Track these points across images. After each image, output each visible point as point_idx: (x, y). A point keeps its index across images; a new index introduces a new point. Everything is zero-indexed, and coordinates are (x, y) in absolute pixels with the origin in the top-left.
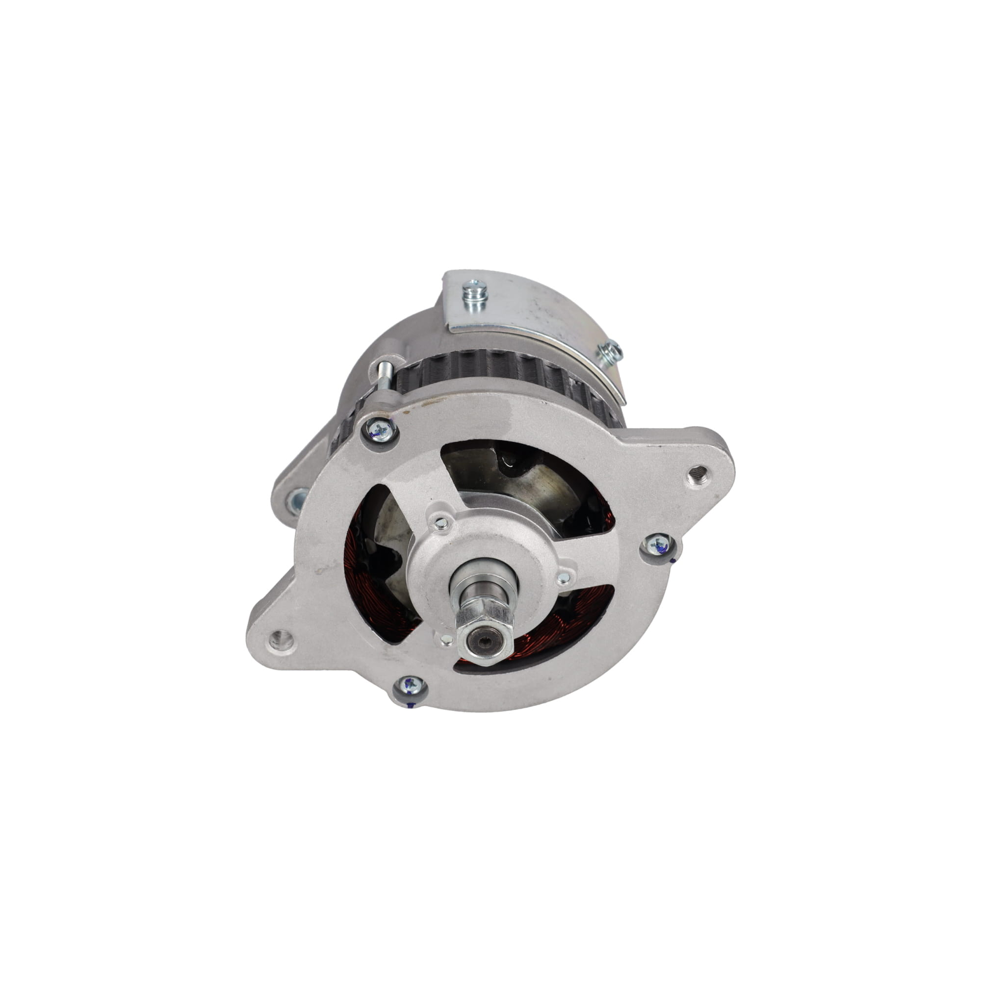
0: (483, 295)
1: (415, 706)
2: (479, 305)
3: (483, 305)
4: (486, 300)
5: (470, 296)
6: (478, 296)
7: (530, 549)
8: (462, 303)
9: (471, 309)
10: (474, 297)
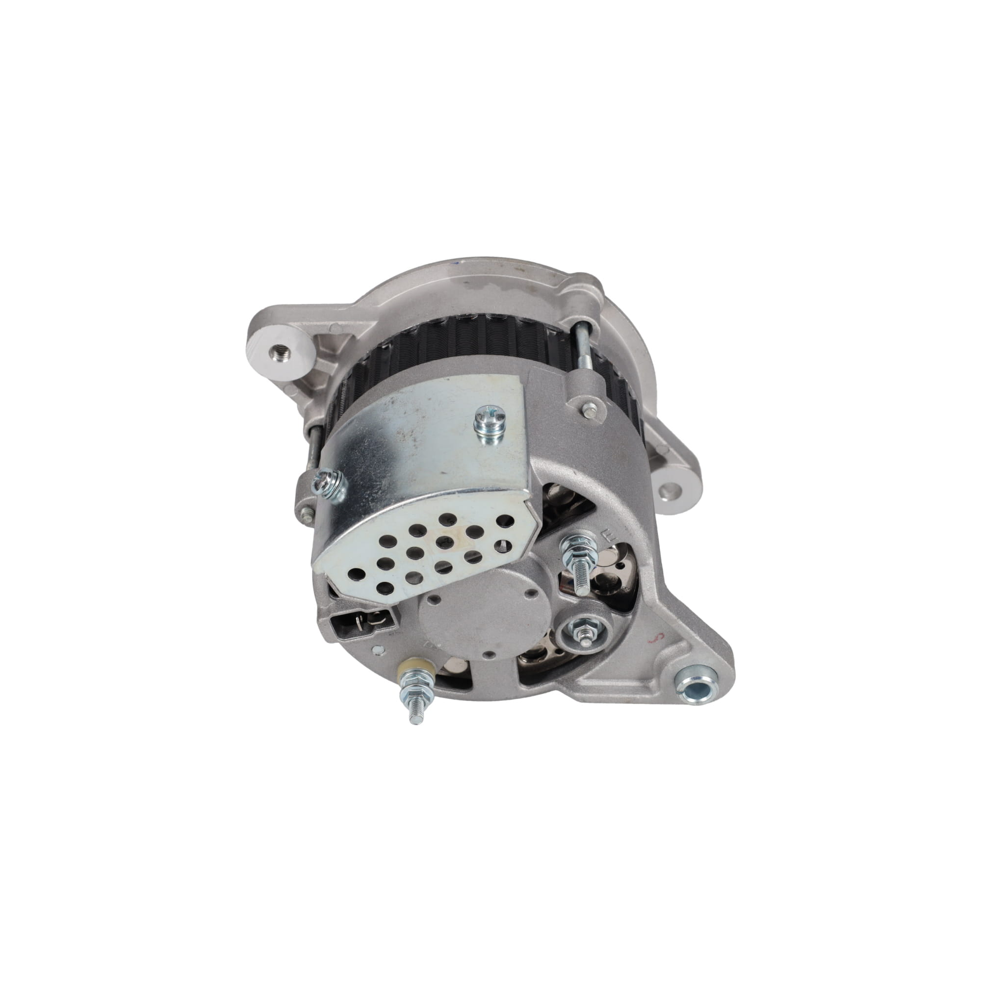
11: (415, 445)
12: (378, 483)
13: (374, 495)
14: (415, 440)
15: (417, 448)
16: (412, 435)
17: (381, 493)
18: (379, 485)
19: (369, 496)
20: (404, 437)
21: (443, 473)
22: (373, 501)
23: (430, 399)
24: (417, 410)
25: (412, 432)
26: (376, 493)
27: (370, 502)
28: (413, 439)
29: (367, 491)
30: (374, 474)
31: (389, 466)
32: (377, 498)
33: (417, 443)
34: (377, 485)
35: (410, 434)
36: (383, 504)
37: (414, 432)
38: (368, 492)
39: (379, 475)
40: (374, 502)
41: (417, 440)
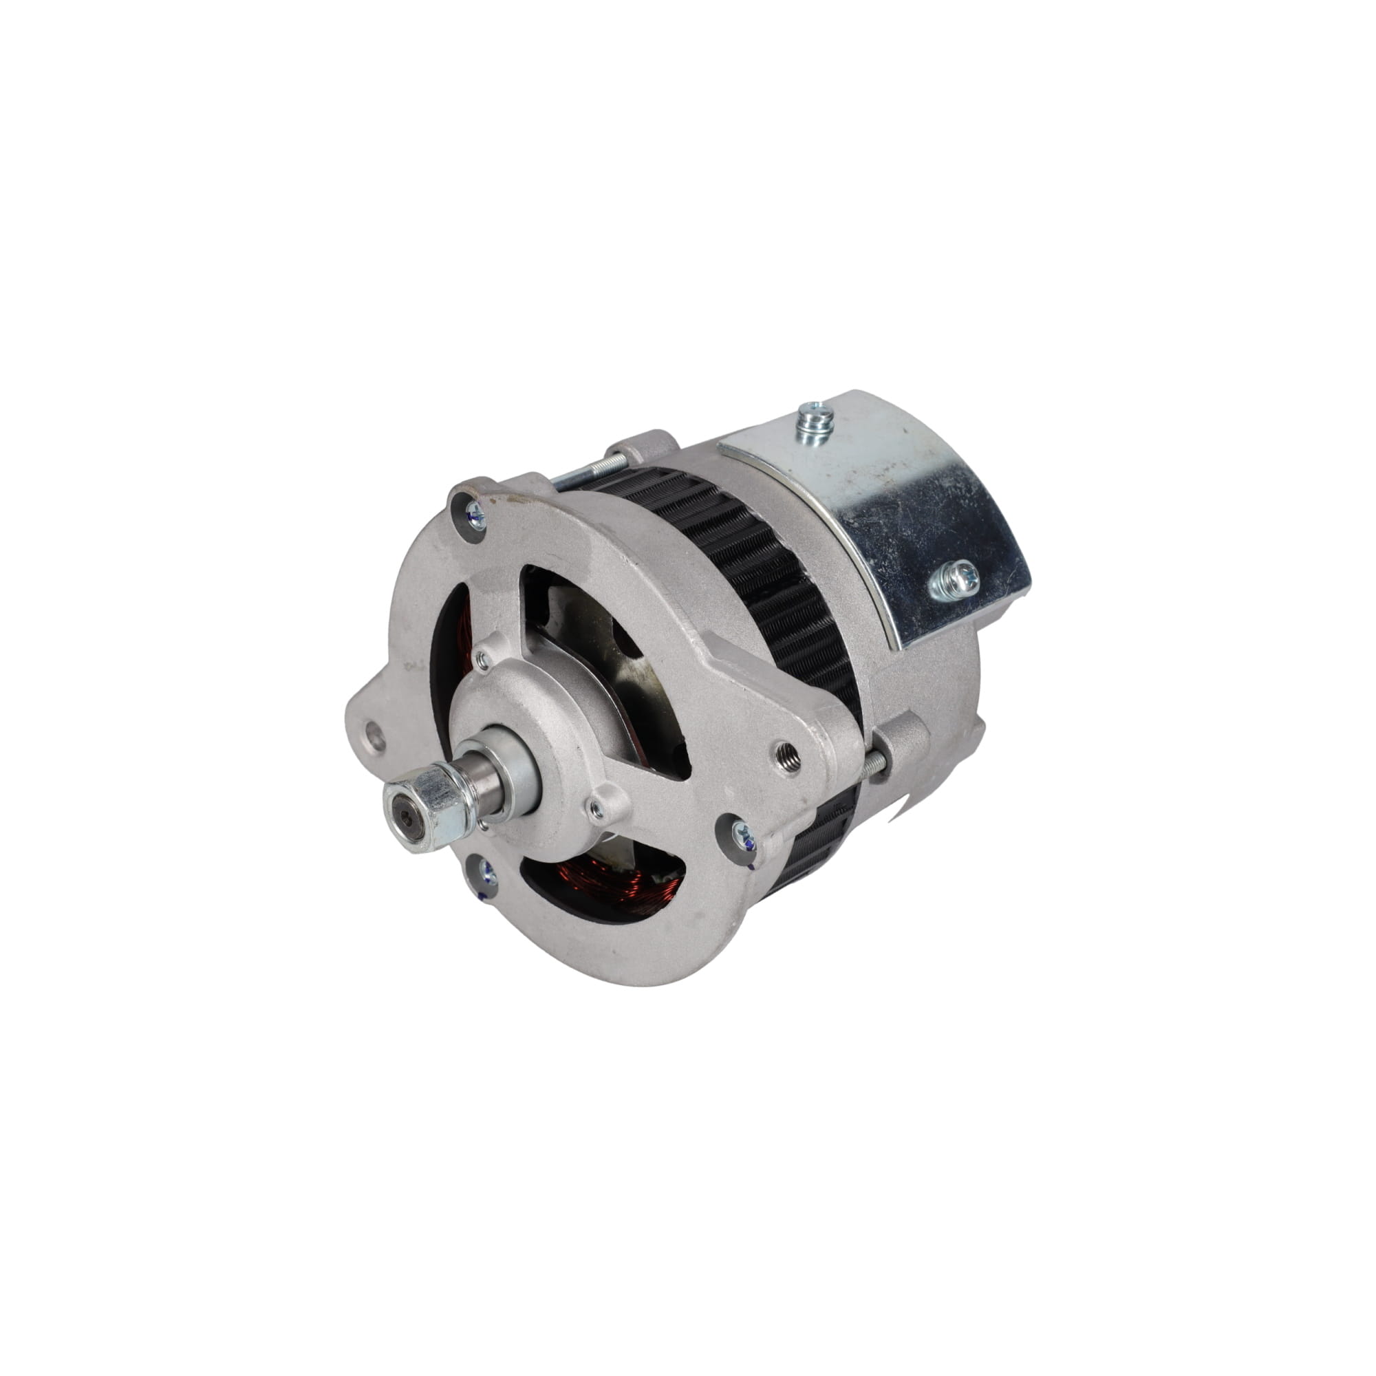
0: (826, 426)
1: (485, 900)
2: (817, 438)
3: (824, 440)
4: (831, 432)
5: (807, 425)
6: (820, 425)
7: (554, 745)
8: (794, 432)
9: (805, 441)
10: (813, 427)
11: (893, 467)
12: (950, 492)
13: (963, 492)
14: (887, 469)
15: (895, 464)
16: (883, 475)
17: (959, 483)
18: (951, 489)
19: (966, 498)
20: (888, 482)
21: (905, 431)
22: (969, 491)
23: (828, 475)
24: (849, 482)
25: (879, 476)
26: (960, 489)
27: (972, 494)
28: (886, 472)
29: (961, 504)
30: (942, 503)
31: (927, 486)
32: (966, 486)
33: (889, 466)
34: (952, 492)
35: (882, 477)
36: (969, 475)
37: (877, 474)
38: (962, 501)
39: (941, 495)
40: (970, 488)
41: (885, 467)
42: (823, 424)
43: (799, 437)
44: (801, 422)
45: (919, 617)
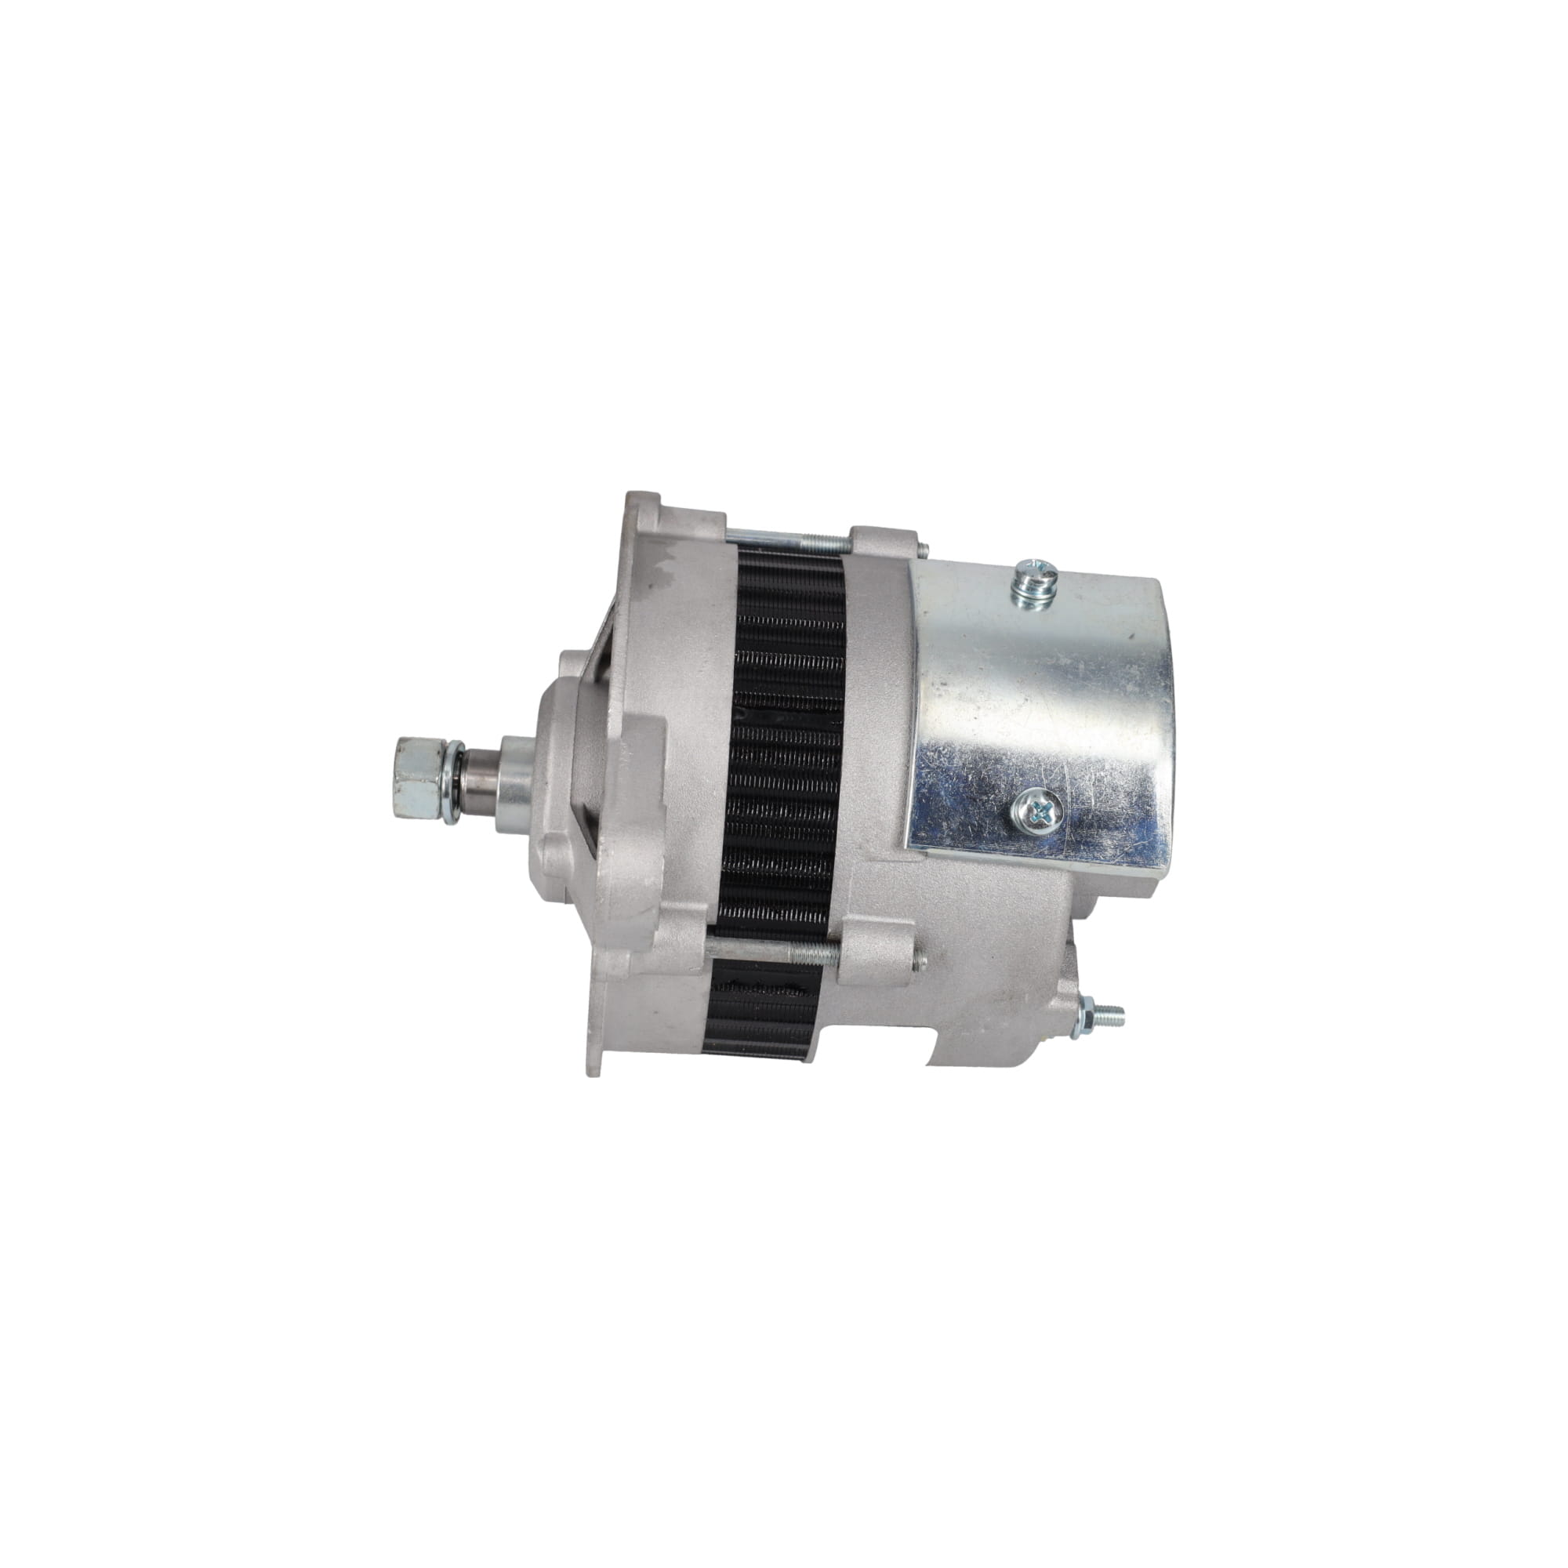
2: (1037, 604)
3: (1046, 607)
4: (1054, 598)
5: (1024, 587)
6: (1040, 589)
9: (1020, 605)
10: (1032, 589)
42: (1044, 589)
43: (1014, 598)
44: (1017, 583)
45: (954, 826)
